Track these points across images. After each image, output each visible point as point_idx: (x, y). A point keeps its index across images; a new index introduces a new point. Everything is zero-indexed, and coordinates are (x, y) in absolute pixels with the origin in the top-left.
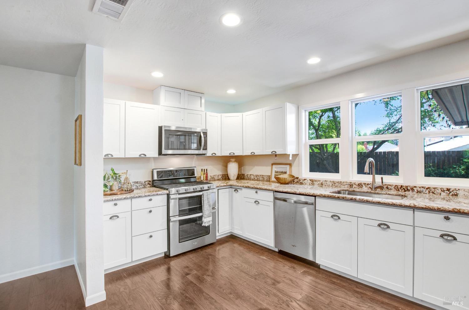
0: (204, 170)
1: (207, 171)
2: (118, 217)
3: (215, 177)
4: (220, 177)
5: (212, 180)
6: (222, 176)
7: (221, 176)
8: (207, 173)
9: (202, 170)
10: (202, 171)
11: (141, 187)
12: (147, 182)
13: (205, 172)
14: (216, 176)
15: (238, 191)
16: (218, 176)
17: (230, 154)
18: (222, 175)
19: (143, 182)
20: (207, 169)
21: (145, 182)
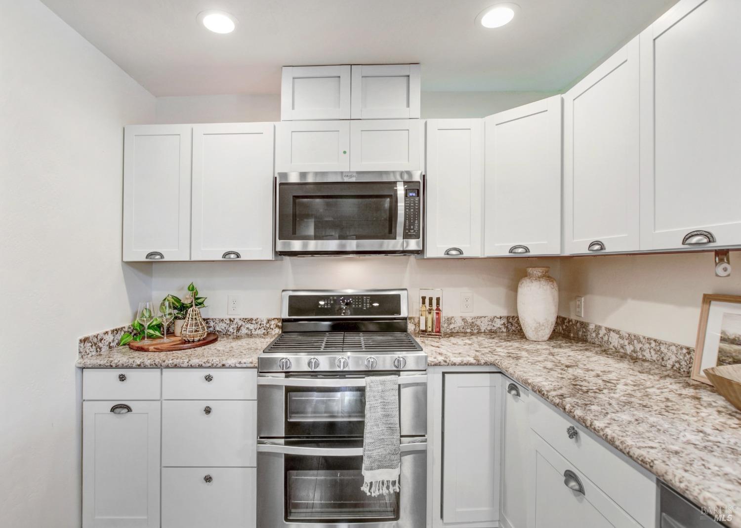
0: (431, 299)
1: (438, 303)
2: (129, 409)
3: (478, 323)
4: (498, 324)
5: (469, 331)
6: (508, 322)
7: (505, 321)
8: (438, 309)
9: (424, 298)
10: (424, 303)
11: (258, 332)
12: (273, 322)
13: (434, 307)
14: (486, 321)
15: (518, 394)
16: (492, 320)
17: (511, 251)
18: (508, 318)
19: (265, 322)
20: (438, 299)
21: (269, 321)
